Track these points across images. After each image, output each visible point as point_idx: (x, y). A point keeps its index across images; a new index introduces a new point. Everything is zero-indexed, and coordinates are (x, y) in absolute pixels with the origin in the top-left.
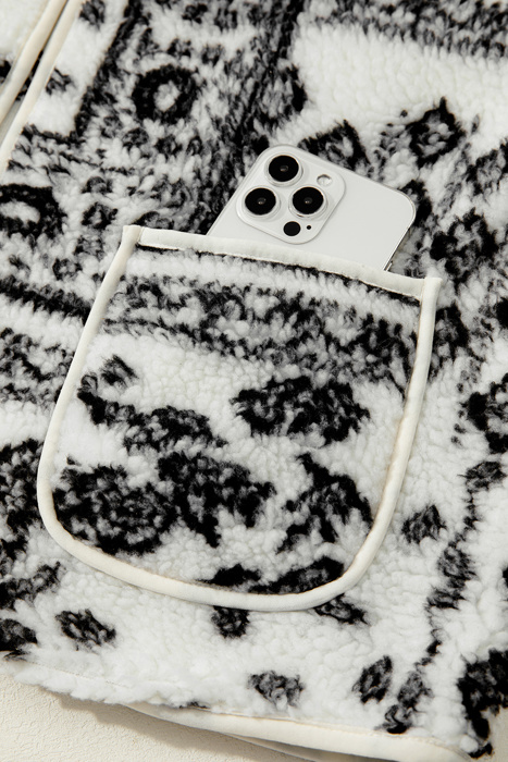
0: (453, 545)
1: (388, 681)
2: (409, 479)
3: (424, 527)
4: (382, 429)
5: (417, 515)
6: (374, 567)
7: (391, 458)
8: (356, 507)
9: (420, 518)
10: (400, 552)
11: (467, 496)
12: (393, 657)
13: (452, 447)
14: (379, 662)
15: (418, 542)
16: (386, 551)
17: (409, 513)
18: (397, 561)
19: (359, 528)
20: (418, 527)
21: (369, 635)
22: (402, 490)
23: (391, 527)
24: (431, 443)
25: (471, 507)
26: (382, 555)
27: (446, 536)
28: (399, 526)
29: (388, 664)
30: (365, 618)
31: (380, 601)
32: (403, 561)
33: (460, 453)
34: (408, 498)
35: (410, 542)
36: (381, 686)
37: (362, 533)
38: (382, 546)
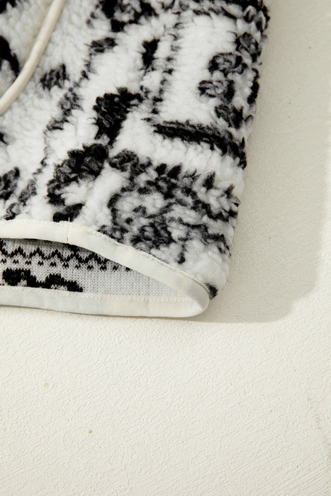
0: (71, 90)
1: (16, 185)
2: (50, 45)
3: (55, 79)
4: (34, 7)
5: (52, 71)
6: (15, 104)
7: (39, 29)
8: (7, 59)
9: (54, 73)
10: (36, 95)
11: (88, 59)
12: (21, 169)
13: (85, 26)
14: (11, 172)
15: (49, 89)
16: (27, 94)
17: (47, 69)
18: (33, 101)
19: (8, 75)
20: (51, 79)
21: (7, 152)
22: (44, 52)
23: (32, 77)
24: (71, 22)
25: (88, 65)
26: (22, 96)
27: (67, 84)
28: (38, 78)
29: (17, 173)
30: (5, 139)
31: (17, 128)
32: (36, 101)
33: (90, 31)
34: (48, 59)
35: (44, 88)
36: (9, 189)
37: (10, 79)
38: (24, 90)
